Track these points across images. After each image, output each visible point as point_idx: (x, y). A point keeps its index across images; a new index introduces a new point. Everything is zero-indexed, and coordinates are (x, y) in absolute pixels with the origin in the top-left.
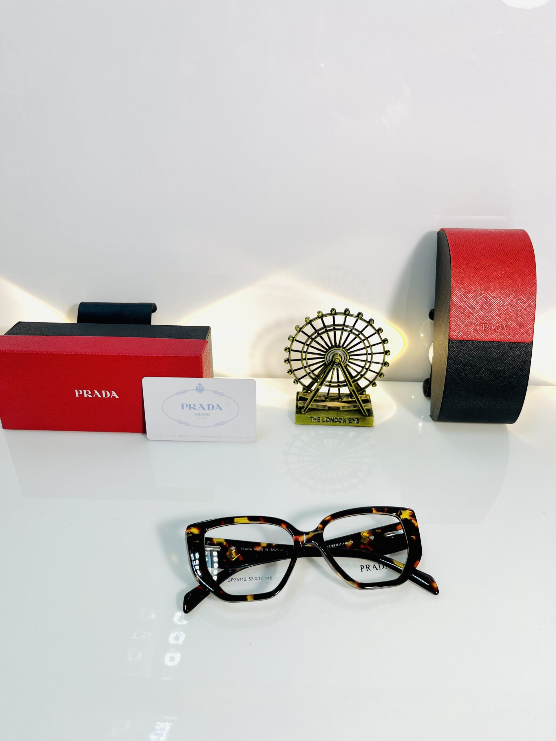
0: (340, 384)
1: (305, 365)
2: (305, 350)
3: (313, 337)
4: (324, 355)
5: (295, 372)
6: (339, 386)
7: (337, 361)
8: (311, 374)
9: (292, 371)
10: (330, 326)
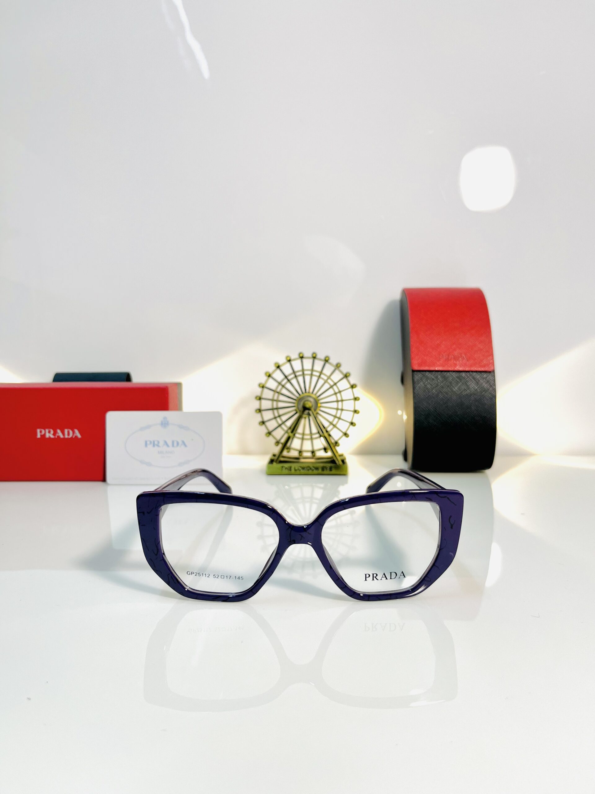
0: (314, 436)
1: (276, 415)
2: (275, 398)
3: (283, 383)
4: (294, 403)
5: (267, 423)
6: (312, 439)
7: (307, 406)
8: (283, 426)
9: (263, 423)
10: (298, 371)
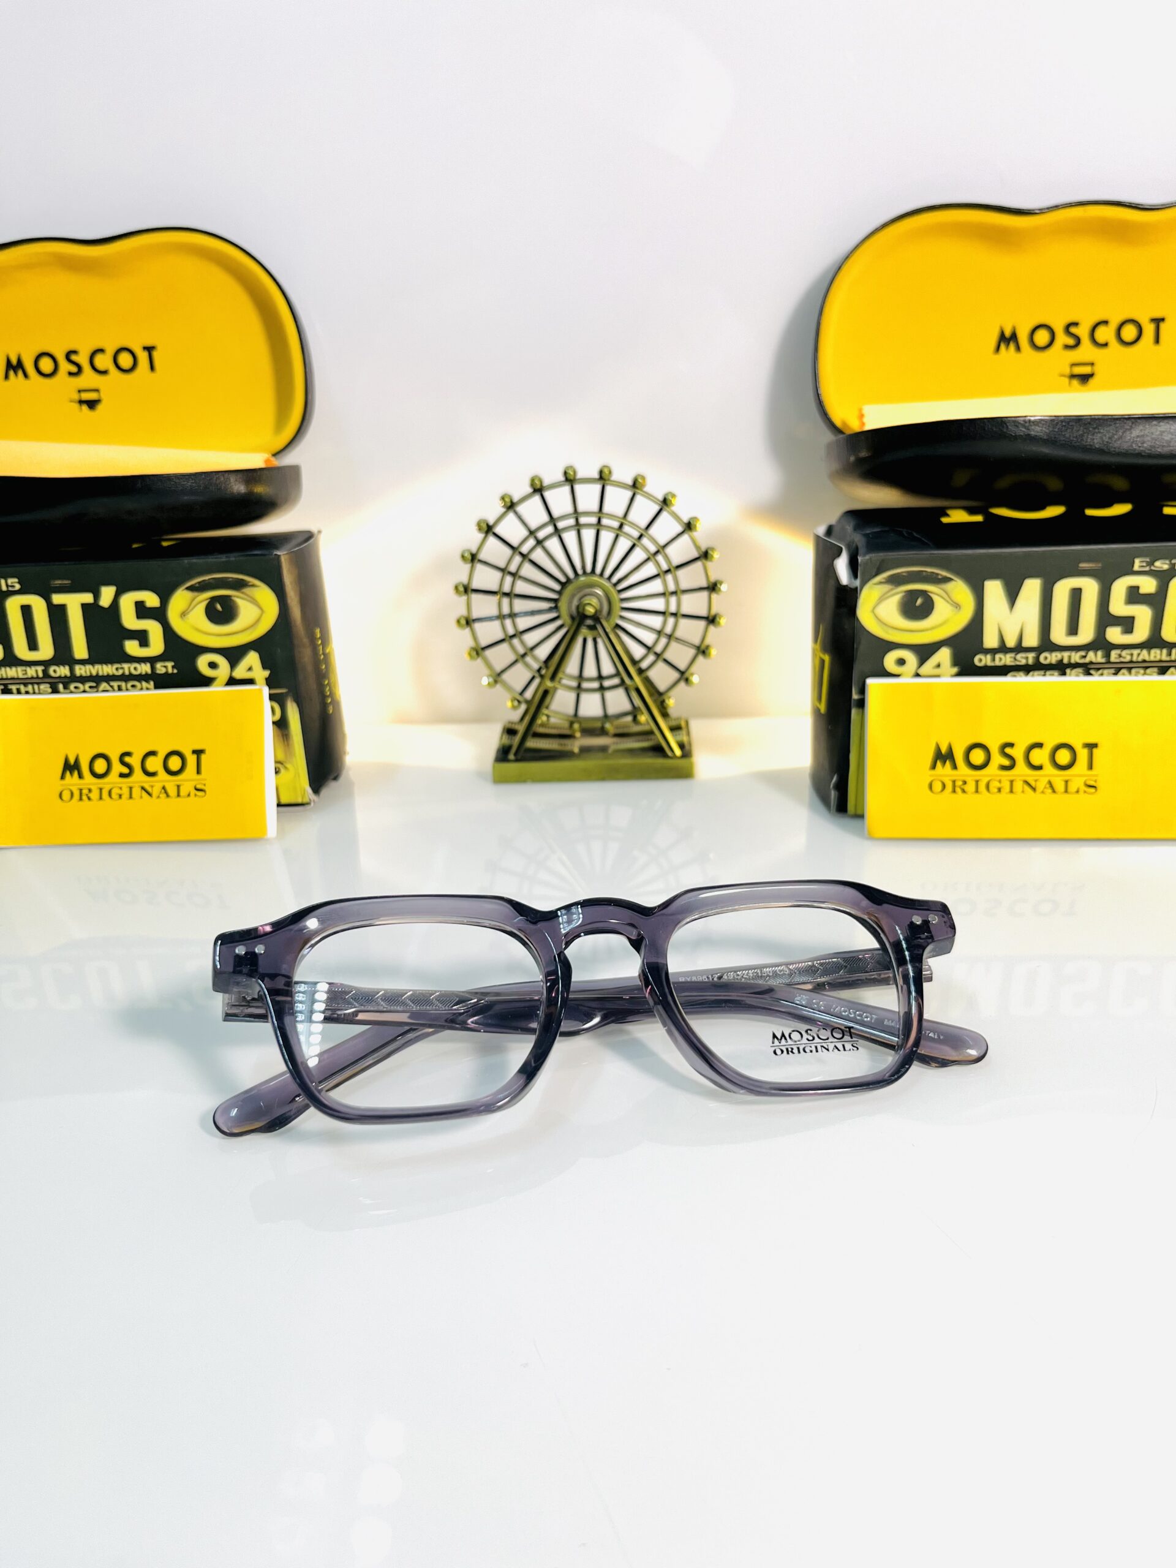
0: (607, 683)
1: (511, 631)
2: (507, 588)
3: (525, 549)
4: (555, 601)
5: (488, 653)
6: (602, 689)
7: (590, 610)
8: (528, 659)
9: (478, 651)
10: (564, 517)
